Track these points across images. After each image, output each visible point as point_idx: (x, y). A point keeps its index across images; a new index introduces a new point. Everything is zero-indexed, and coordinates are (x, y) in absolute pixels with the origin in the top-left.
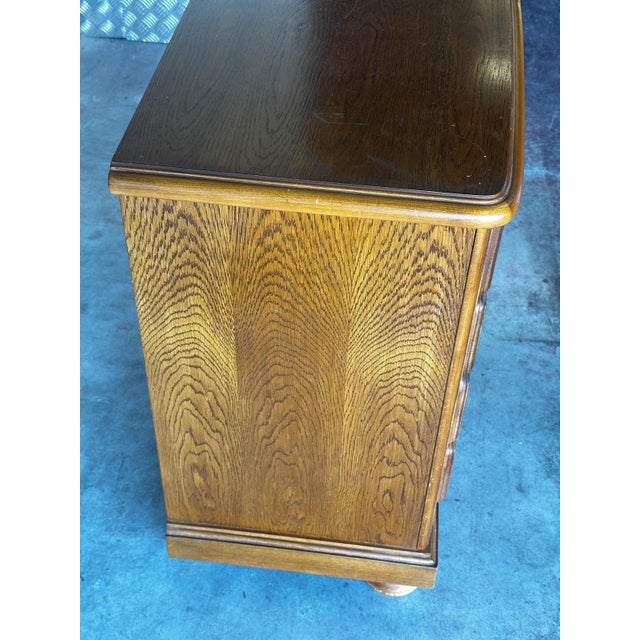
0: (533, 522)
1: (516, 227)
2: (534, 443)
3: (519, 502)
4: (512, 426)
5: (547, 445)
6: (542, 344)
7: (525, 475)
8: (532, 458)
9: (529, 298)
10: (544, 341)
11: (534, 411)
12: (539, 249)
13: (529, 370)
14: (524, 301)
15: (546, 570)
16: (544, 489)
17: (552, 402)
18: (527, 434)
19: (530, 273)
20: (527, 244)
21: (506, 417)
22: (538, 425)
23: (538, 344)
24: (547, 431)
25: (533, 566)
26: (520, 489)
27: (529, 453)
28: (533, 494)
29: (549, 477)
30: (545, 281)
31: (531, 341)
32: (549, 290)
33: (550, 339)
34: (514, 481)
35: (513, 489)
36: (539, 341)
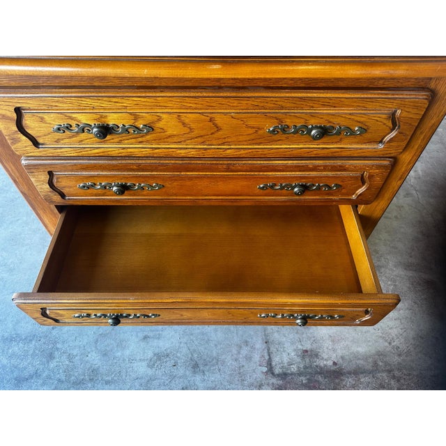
0: (124, 343)
1: (390, 343)
2: (179, 347)
3: (137, 336)
4: (192, 334)
5: (179, 355)
6: (267, 357)
7: (156, 341)
8: (167, 345)
9: (311, 351)
10: (270, 358)
11: (205, 349)
12: (370, 360)
13: (241, 347)
14: (308, 346)
15: (93, 349)
16: (146, 351)
17: (215, 361)
18: (186, 343)
19: (340, 353)
20: (373, 352)
21: (199, 331)
22: (195, 351)
23: (266, 354)
24: (190, 356)
25: (96, 341)
26: (145, 338)
27: (172, 343)
28: (143, 344)
29: (155, 355)
30: (335, 364)
31: (268, 350)
32: (325, 366)
33: (273, 364)
34: (151, 334)
35: (146, 333)
36: (269, 355)
